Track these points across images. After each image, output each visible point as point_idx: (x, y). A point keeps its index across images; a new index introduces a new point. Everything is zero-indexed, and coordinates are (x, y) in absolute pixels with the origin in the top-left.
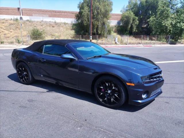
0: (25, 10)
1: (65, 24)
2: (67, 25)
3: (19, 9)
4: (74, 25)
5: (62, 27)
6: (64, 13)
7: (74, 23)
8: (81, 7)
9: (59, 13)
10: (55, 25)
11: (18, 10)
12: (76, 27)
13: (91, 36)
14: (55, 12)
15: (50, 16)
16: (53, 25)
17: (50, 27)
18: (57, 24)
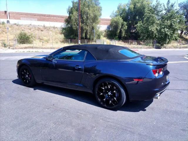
0: (13, 13)
1: (54, 28)
2: (56, 29)
3: (6, 12)
4: (63, 29)
5: (51, 31)
6: (54, 17)
7: (63, 27)
8: (71, 12)
9: (48, 17)
10: (43, 29)
11: (5, 13)
12: (66, 31)
13: (80, 41)
14: (44, 15)
15: (39, 20)
16: (42, 29)
17: (38, 31)
18: (45, 28)
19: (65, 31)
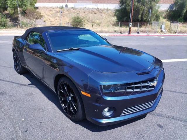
1: (107, 10)
2: (110, 11)
5: (104, 13)
10: (97, 12)
13: (131, 23)
15: (93, 2)
16: (95, 12)
18: (99, 11)
19: (118, 13)
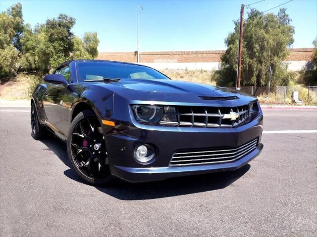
0: (145, 54)
1: (201, 71)
2: (205, 73)
3: (136, 53)
4: (217, 72)
5: (196, 77)
6: (202, 54)
7: (217, 69)
8: (230, 41)
9: (194, 55)
10: (185, 75)
11: (135, 55)
12: (221, 76)
13: (238, 89)
14: (188, 53)
15: (180, 61)
16: (181, 75)
17: (176, 78)
18: (188, 73)
19: (219, 76)
